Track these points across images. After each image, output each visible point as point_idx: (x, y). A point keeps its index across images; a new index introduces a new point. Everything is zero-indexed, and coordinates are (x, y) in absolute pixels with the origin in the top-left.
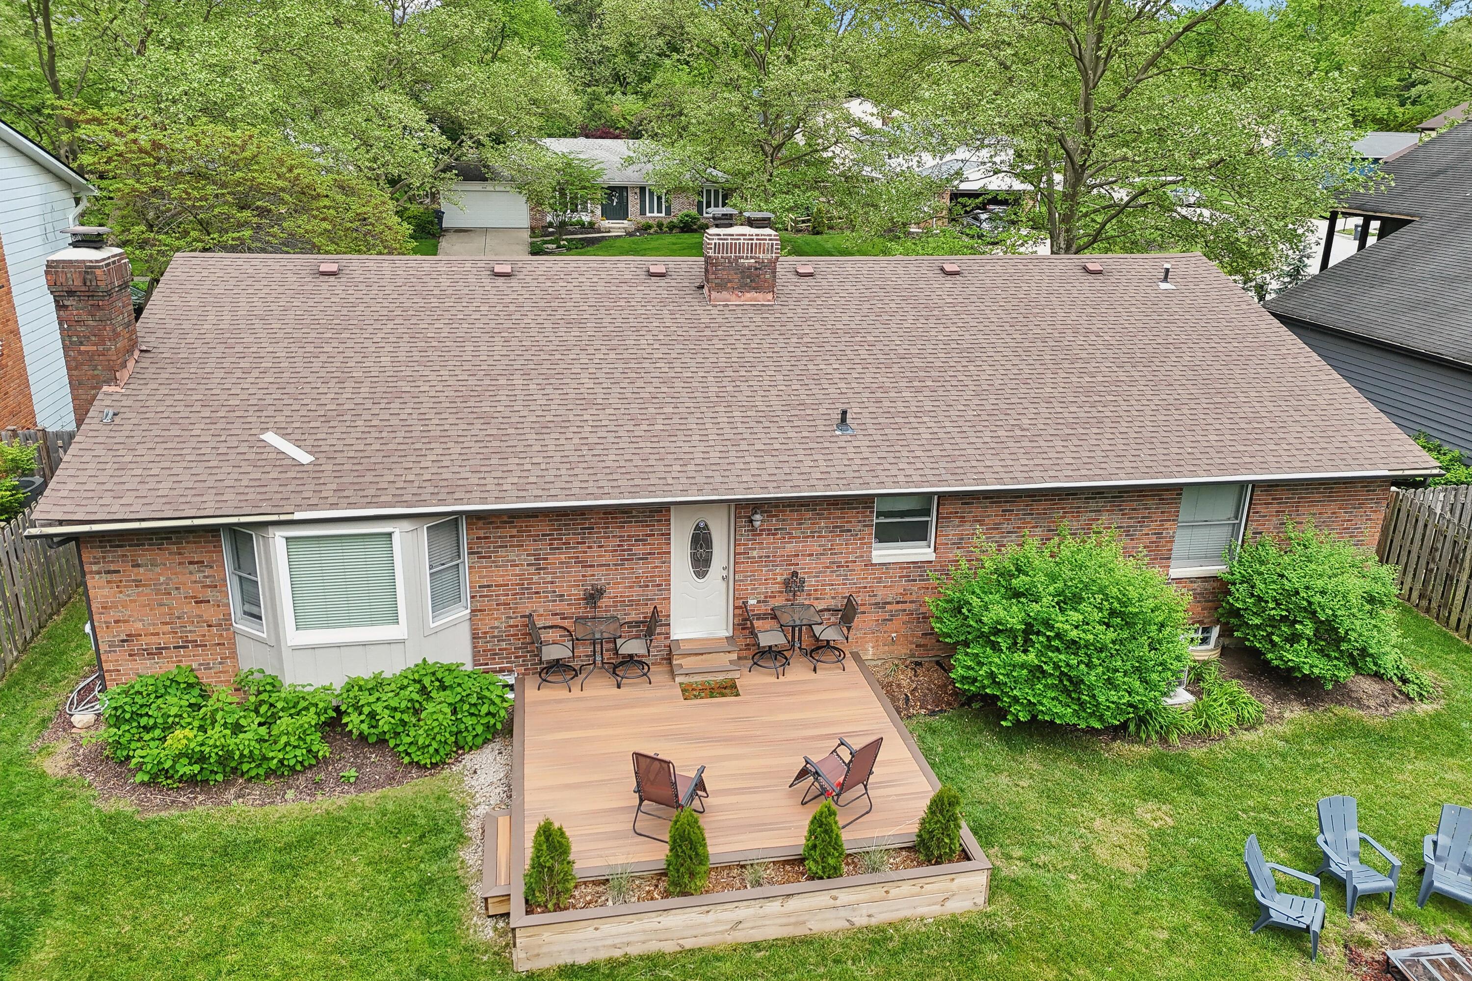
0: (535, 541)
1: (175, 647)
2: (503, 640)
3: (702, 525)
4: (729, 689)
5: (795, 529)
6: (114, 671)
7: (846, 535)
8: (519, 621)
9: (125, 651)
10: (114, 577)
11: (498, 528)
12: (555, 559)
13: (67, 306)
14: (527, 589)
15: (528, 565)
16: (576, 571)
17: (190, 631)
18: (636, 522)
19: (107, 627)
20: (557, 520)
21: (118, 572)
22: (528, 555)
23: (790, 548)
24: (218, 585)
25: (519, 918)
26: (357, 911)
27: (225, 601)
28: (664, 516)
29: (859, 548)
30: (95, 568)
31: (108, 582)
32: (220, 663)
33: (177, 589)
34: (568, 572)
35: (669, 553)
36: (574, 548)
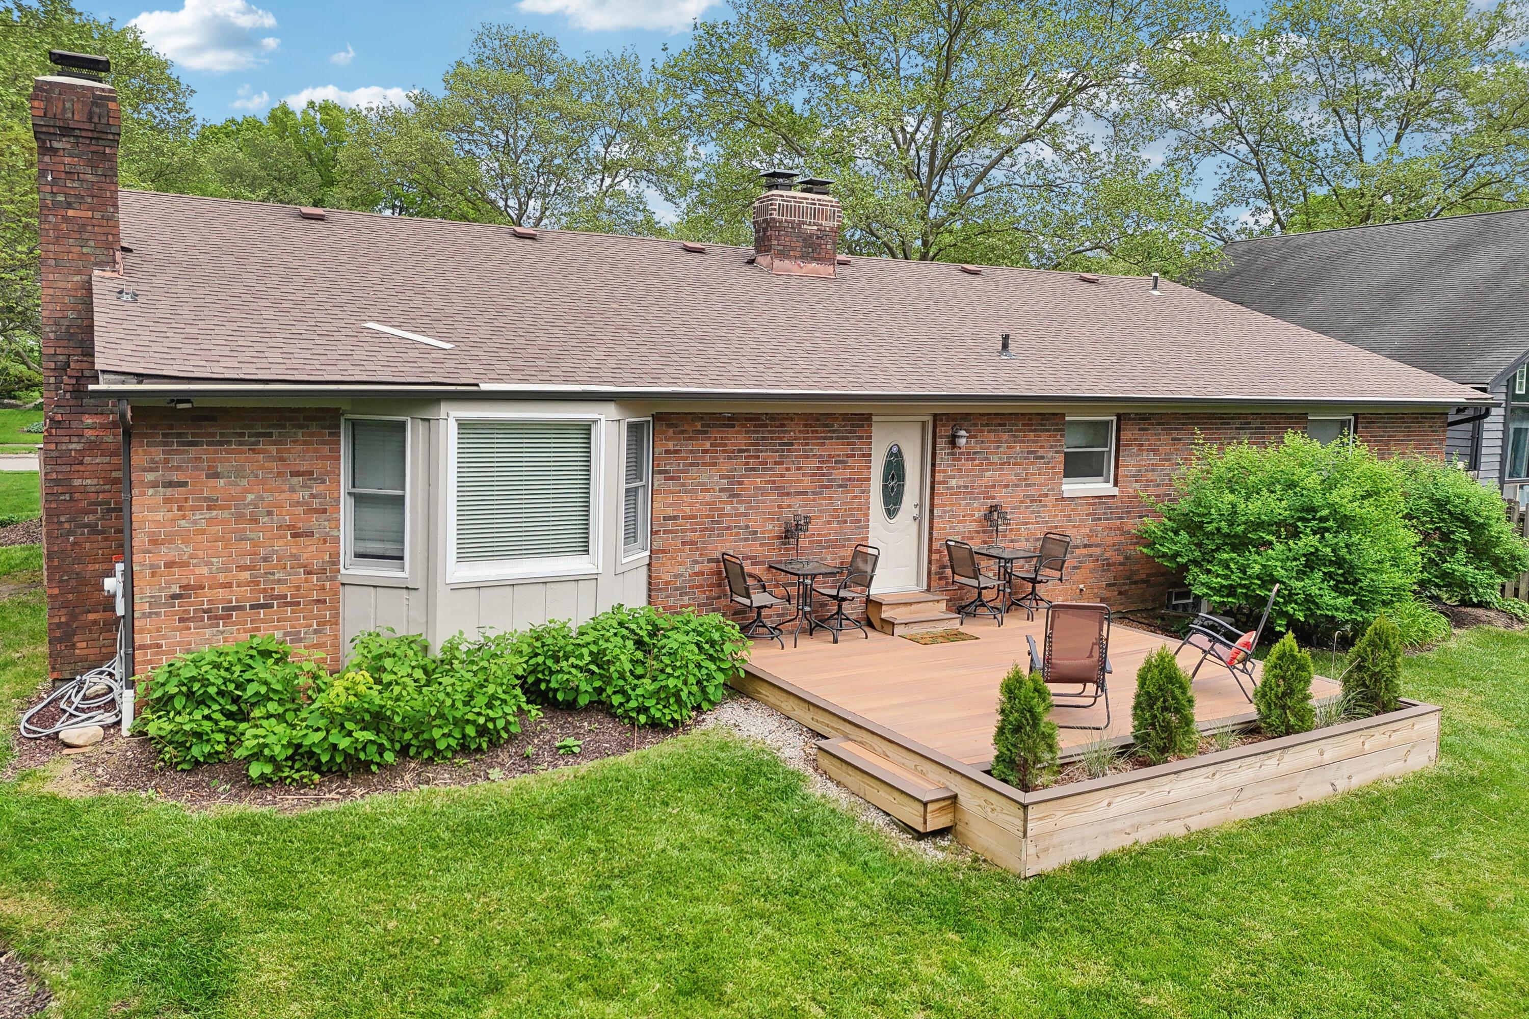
0: (730, 458)
1: (252, 607)
2: (686, 594)
3: (895, 450)
5: (992, 453)
6: (150, 647)
7: (1040, 463)
8: (707, 567)
9: (175, 613)
10: (177, 492)
11: (690, 439)
12: (751, 483)
13: (57, 150)
14: (718, 522)
15: (721, 490)
16: (771, 501)
17: (279, 581)
18: (838, 438)
19: (153, 574)
20: (755, 432)
21: (184, 484)
22: (721, 477)
23: (988, 477)
24: (327, 510)
27: (335, 533)
28: (866, 431)
29: (1051, 479)
30: (150, 477)
31: (167, 501)
32: (316, 632)
33: (269, 513)
34: (764, 502)
35: (869, 479)
36: (771, 469)
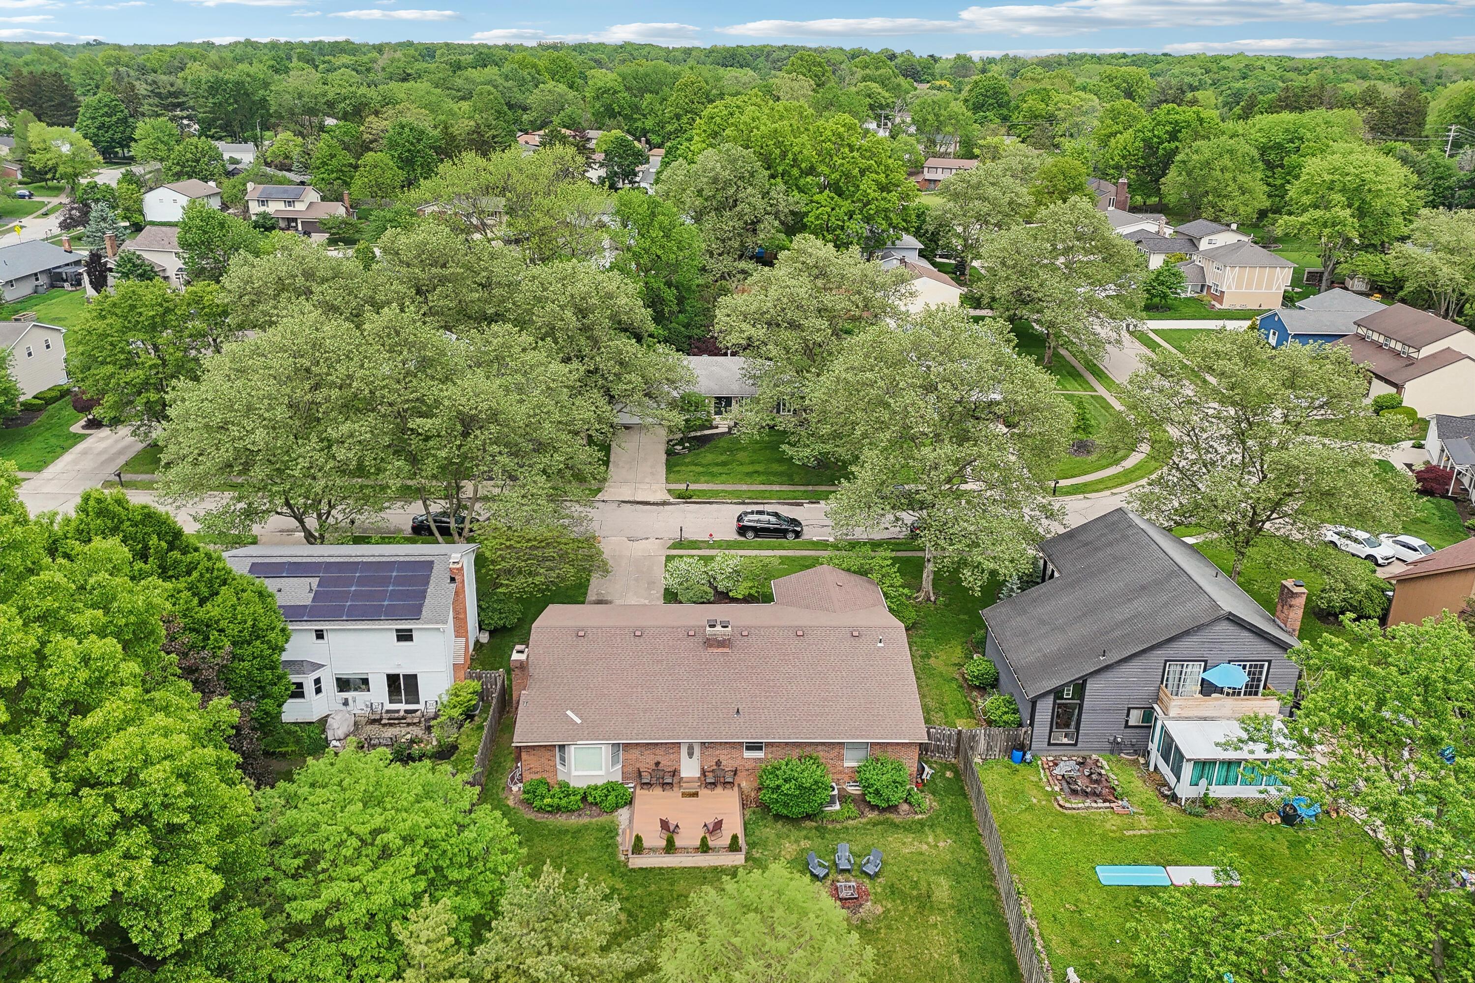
0: (642, 750)
2: (631, 775)
3: (691, 748)
4: (696, 795)
5: (720, 749)
8: (635, 769)
12: (648, 755)
14: (639, 761)
16: (653, 759)
17: (546, 769)
18: (670, 747)
19: (525, 766)
21: (530, 755)
22: (639, 754)
23: (718, 752)
24: (555, 759)
25: (630, 855)
26: (592, 850)
27: (556, 762)
28: (679, 745)
29: (740, 754)
31: (527, 756)
32: (554, 778)
33: (544, 759)
34: (650, 759)
35: (681, 755)
36: (652, 749)
